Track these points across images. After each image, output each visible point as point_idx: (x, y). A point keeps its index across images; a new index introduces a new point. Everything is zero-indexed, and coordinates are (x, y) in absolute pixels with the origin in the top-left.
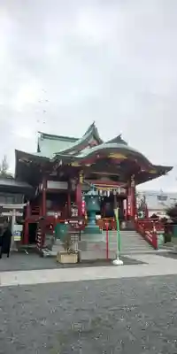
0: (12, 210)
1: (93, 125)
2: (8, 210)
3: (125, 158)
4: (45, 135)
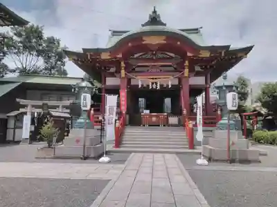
0: (58, 107)
1: (155, 12)
2: (55, 107)
3: (164, 42)
4: (114, 32)
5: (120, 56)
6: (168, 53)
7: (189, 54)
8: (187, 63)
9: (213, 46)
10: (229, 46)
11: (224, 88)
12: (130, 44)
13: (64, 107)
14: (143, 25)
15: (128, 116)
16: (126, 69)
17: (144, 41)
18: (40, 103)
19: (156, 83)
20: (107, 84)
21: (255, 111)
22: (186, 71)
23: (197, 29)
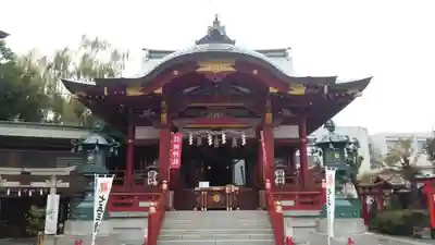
0: (48, 178)
1: (216, 22)
2: (43, 179)
3: (231, 69)
4: (151, 52)
5: (159, 91)
6: (240, 88)
7: (272, 90)
8: (269, 104)
9: (309, 78)
10: (335, 78)
11: (331, 146)
12: (176, 73)
13: (58, 178)
14: (198, 43)
15: (172, 193)
16: (169, 112)
17: (199, 67)
18: (16, 171)
19: (220, 137)
20: (137, 137)
21: (378, 180)
22: (269, 116)
23: (283, 51)
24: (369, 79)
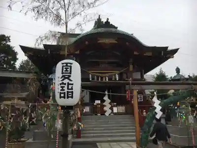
4: (62, 34)
5: (78, 52)
6: (115, 52)
7: (135, 53)
8: (131, 60)
9: (155, 47)
10: (168, 47)
12: (87, 43)
13: (19, 99)
17: (99, 40)
22: (131, 67)
24: (178, 49)
